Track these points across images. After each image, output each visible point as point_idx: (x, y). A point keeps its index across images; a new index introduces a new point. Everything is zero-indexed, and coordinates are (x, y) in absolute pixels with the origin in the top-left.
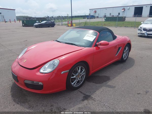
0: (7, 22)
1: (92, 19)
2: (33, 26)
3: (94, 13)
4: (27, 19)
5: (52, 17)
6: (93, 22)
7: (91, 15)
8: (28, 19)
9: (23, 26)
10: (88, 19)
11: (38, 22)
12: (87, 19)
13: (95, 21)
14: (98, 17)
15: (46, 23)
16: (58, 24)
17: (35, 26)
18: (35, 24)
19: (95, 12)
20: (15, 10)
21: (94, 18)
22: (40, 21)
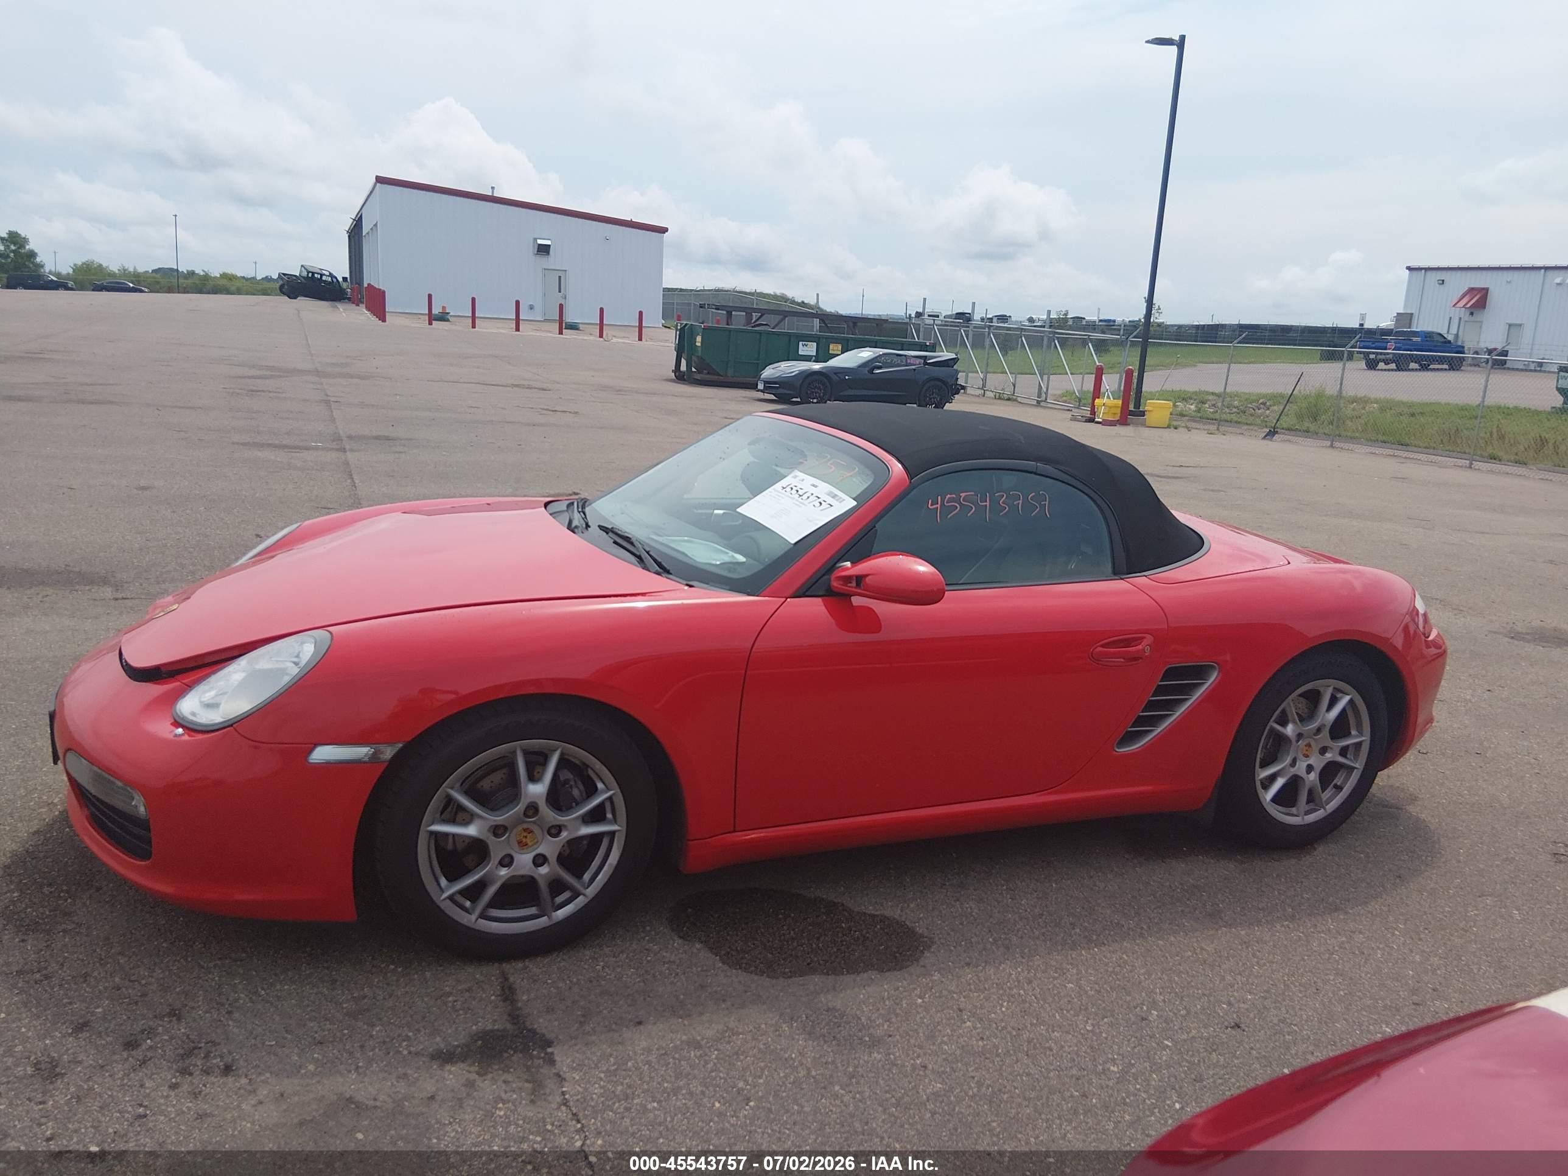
0: (573, 327)
1: (1424, 368)
2: (754, 387)
3: (1460, 313)
4: (729, 314)
5: (964, 318)
6: (1410, 405)
7: (1423, 324)
8: (739, 321)
9: (680, 377)
10: (1372, 365)
11: (809, 349)
12: (1363, 364)
13: (1443, 400)
14: (1498, 361)
15: (869, 365)
16: (1008, 392)
17: (770, 386)
18: (768, 372)
19: (1479, 300)
20: (663, 230)
21: (1455, 365)
22: (834, 348)
